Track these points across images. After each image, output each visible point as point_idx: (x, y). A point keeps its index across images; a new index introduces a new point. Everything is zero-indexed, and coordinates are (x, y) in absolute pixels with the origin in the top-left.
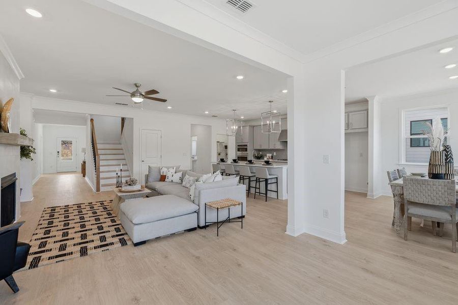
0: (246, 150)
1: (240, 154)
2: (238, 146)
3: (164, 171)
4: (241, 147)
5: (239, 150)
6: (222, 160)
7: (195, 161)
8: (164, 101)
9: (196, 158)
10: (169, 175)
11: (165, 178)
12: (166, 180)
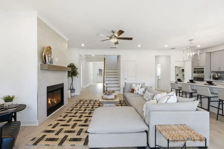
0: (203, 72)
1: (196, 75)
2: (194, 69)
3: (134, 86)
4: (196, 70)
5: (195, 72)
6: (179, 80)
7: (160, 79)
8: (131, 39)
9: (160, 77)
10: (136, 89)
11: (134, 91)
12: (134, 92)
